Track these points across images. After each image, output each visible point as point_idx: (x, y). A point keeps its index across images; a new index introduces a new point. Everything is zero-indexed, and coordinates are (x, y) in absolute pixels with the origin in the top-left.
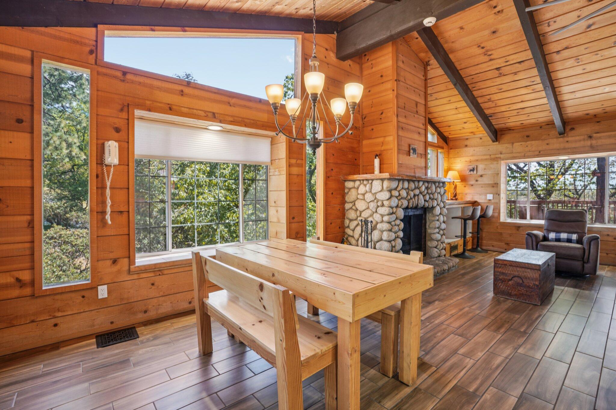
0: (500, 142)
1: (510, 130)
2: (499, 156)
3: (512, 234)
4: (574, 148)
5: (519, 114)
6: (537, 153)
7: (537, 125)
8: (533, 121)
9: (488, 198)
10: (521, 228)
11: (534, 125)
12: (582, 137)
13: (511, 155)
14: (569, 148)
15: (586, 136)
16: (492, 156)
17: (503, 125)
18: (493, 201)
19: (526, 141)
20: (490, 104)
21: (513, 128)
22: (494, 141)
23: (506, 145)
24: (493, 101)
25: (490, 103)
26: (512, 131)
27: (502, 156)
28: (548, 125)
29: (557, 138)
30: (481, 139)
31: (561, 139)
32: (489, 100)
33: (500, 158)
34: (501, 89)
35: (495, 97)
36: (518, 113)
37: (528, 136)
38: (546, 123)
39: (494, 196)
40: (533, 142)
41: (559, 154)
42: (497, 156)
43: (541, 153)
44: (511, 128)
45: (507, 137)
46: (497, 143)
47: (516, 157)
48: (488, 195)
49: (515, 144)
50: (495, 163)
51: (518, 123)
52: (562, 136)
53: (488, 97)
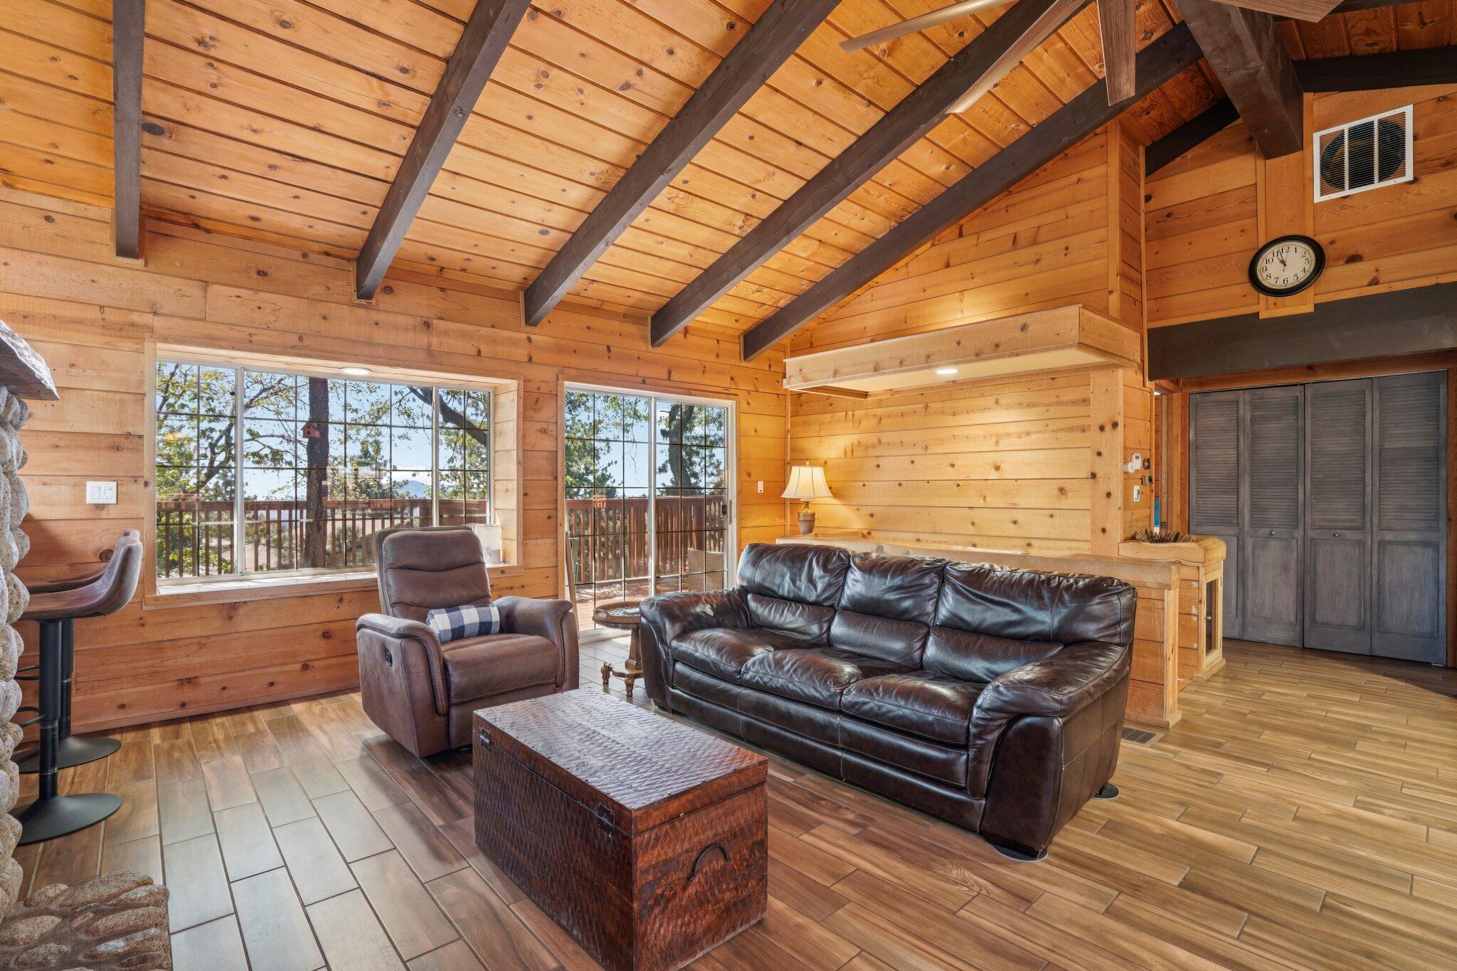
0: (151, 267)
1: (196, 226)
2: (148, 319)
3: (208, 637)
4: (393, 346)
5: (272, 175)
6: (293, 340)
7: (296, 243)
8: (296, 223)
9: (90, 499)
10: (242, 611)
11: (288, 241)
12: (410, 321)
13: (199, 328)
14: (380, 345)
15: (419, 319)
16: (112, 316)
17: (183, 195)
18: (113, 513)
19: (257, 291)
20: (195, 71)
21: (210, 225)
22: (123, 251)
23: (178, 283)
24: (213, 62)
25: (198, 62)
26: (202, 236)
27: (158, 322)
28: (327, 254)
29: (352, 305)
30: (48, 219)
31: (361, 312)
32: (201, 42)
33: (151, 329)
34: (284, 24)
35: (234, 45)
36: (272, 167)
37: (261, 273)
38: (325, 248)
39: (122, 489)
40: (281, 300)
41: (356, 358)
42: (135, 318)
43: (306, 341)
44: (203, 223)
45: (184, 252)
46: (139, 263)
47: (220, 339)
48: (91, 486)
49: (214, 289)
50: (127, 345)
51: (242, 212)
52: (363, 302)
53: (208, 26)
